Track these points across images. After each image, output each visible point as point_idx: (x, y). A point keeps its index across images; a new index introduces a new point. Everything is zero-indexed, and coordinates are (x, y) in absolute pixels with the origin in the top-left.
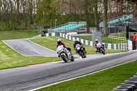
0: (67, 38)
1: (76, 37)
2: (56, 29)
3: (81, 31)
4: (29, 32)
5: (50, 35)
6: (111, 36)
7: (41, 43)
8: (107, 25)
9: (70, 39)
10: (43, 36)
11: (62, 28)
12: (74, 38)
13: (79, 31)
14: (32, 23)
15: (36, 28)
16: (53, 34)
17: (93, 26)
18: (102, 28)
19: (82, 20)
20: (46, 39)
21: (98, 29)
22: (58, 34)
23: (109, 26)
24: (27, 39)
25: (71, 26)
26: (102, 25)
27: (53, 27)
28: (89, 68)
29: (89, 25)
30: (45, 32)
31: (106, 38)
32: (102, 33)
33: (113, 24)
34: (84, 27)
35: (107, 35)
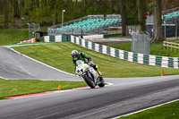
0: (83, 45)
1: (101, 44)
2: (64, 29)
3: (111, 33)
4: (11, 33)
5: (52, 39)
6: (169, 43)
7: (34, 55)
8: (161, 22)
9: (90, 46)
10: (38, 41)
11: (75, 26)
12: (97, 46)
13: (107, 32)
14: (17, 16)
15: (26, 26)
16: (58, 38)
17: (135, 22)
18: (151, 26)
19: (114, 12)
20: (45, 47)
21: (144, 28)
22: (66, 38)
23: (165, 24)
24: (8, 47)
25: (93, 22)
26: (150, 21)
27: (58, 23)
28: (126, 102)
29: (127, 22)
30: (42, 34)
31: (159, 46)
32: (152, 36)
33: (172, 20)
34: (117, 24)
35: (161, 40)
